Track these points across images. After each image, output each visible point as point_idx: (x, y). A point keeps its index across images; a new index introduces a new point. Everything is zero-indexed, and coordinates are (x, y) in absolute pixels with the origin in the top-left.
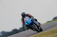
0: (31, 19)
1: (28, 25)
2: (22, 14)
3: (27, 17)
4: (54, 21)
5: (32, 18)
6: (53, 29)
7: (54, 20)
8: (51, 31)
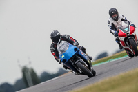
0: (73, 47)
1: (67, 60)
2: (52, 35)
3: (63, 42)
4: (100, 62)
7: (100, 60)
8: (90, 89)
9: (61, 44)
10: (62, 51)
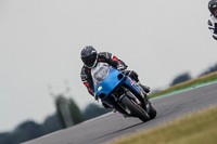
0: (117, 73)
2: (83, 53)
3: (101, 64)
4: (178, 89)
5: (120, 67)
6: (171, 123)
7: (178, 85)
8: (163, 130)
9: (98, 68)
10: (99, 79)
